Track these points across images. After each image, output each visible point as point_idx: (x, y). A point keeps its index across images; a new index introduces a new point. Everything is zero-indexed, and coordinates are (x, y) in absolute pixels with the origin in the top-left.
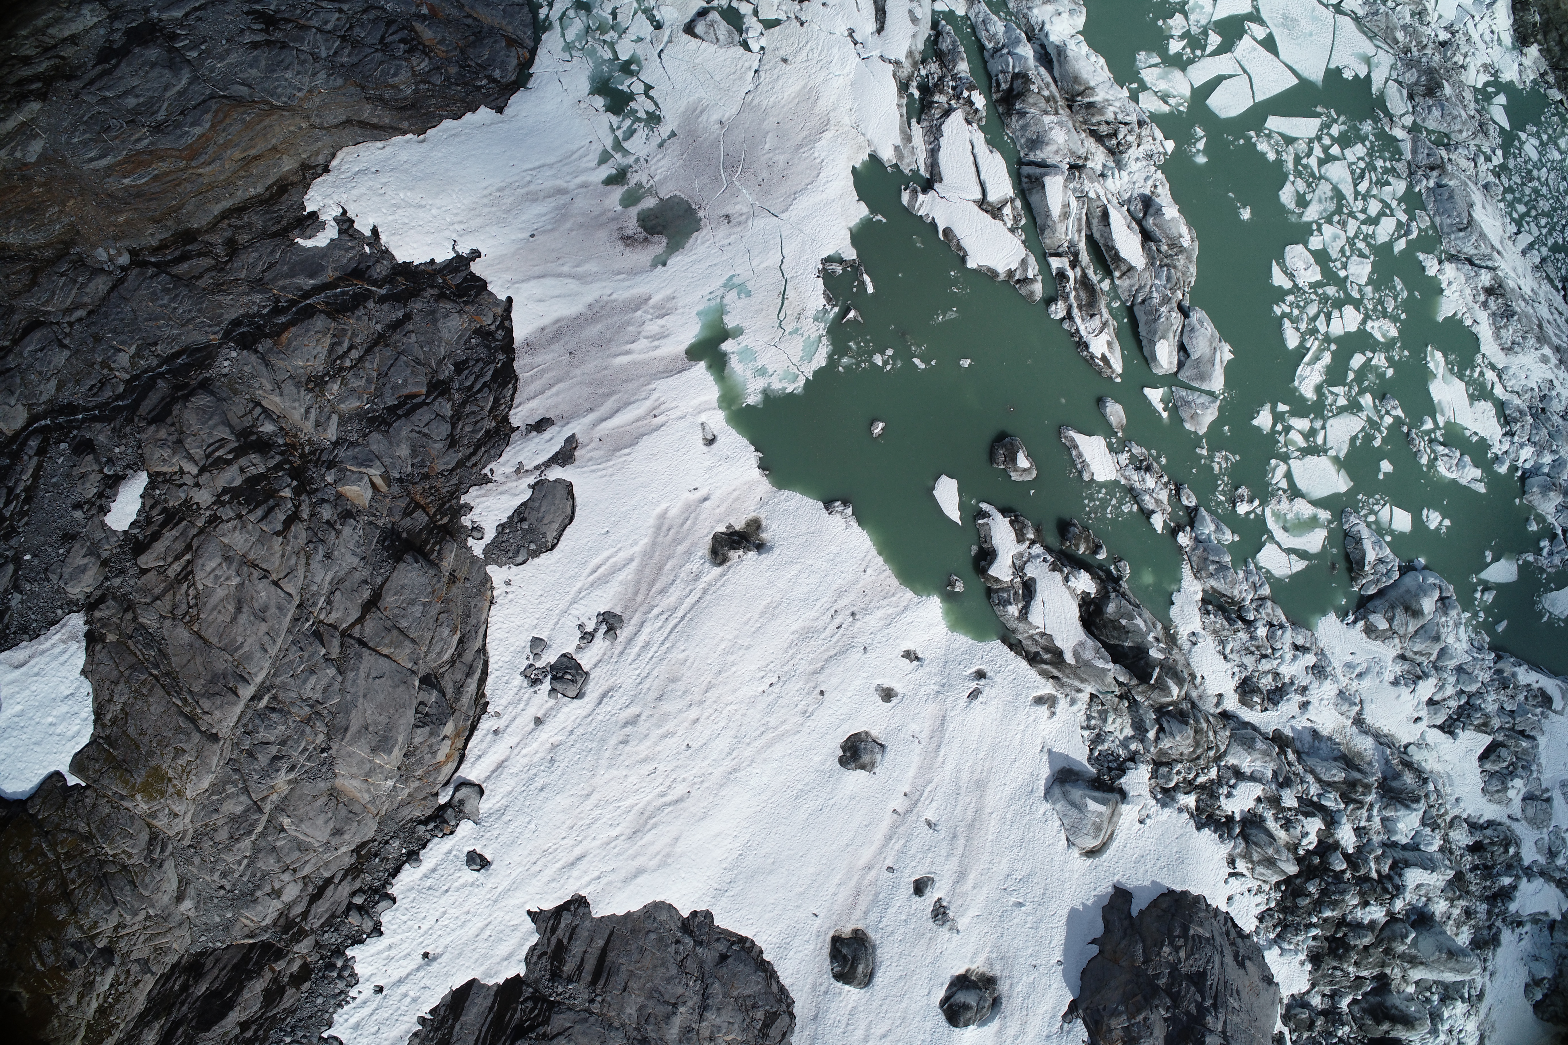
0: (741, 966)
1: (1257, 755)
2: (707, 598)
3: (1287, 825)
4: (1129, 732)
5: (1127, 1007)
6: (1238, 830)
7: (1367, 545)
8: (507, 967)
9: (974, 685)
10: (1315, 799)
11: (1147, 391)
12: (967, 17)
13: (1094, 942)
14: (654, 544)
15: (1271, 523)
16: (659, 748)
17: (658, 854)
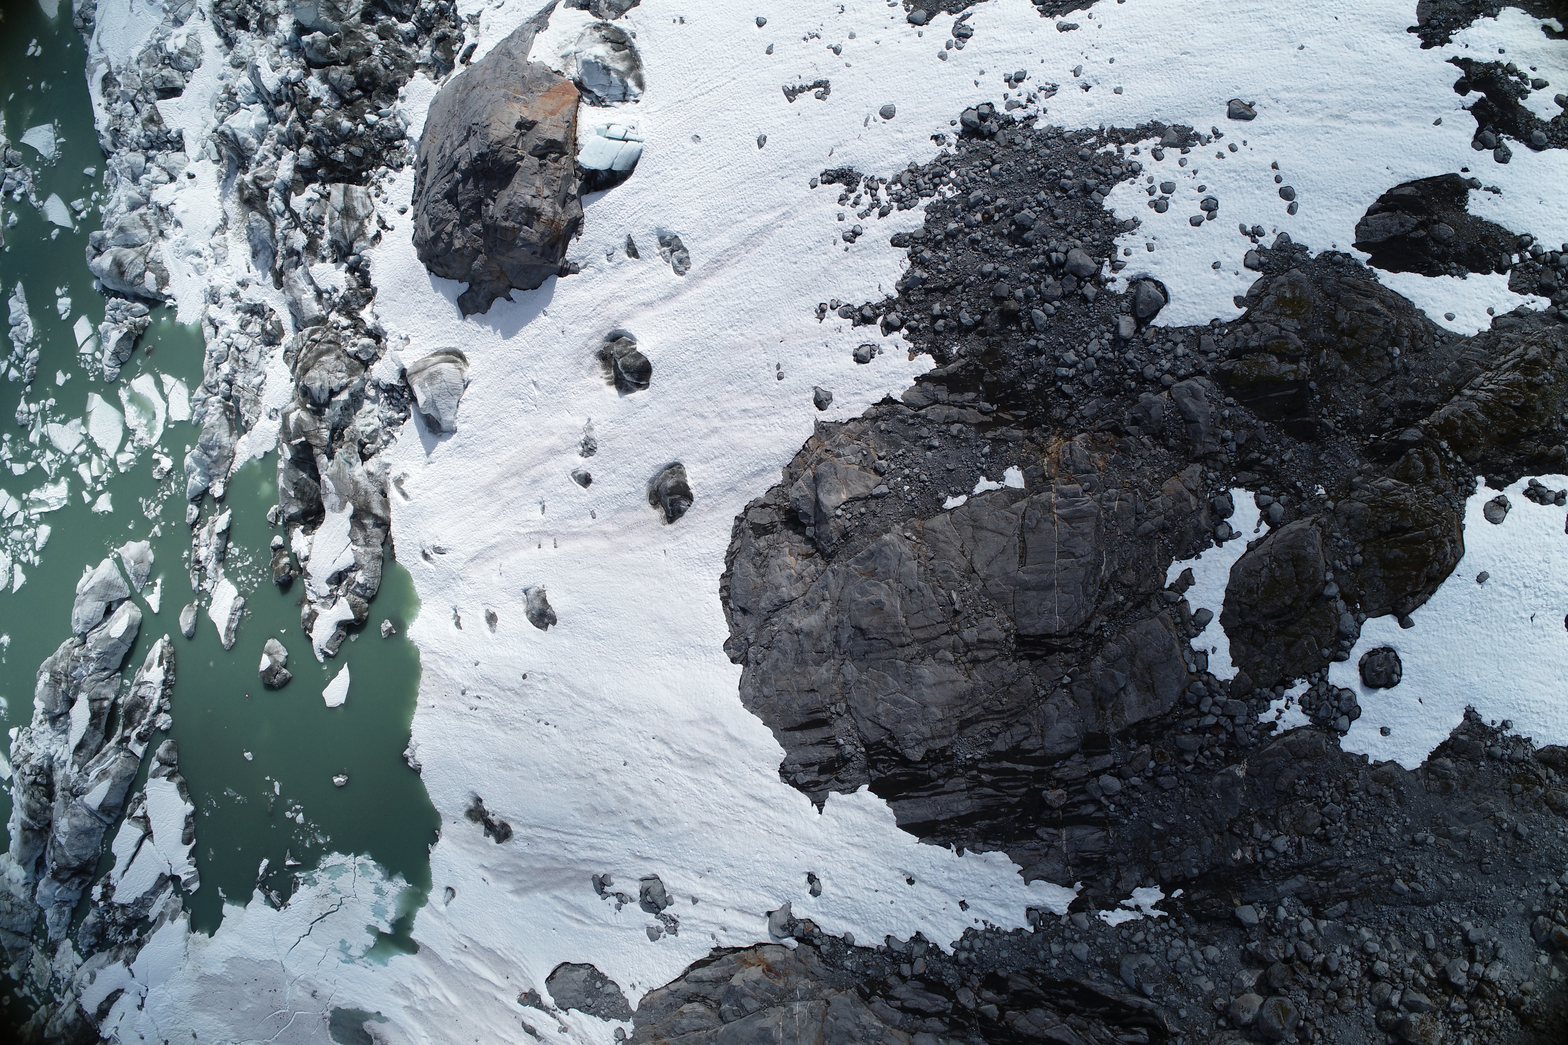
0: (738, 591)
1: (297, 293)
2: (532, 821)
3: (318, 221)
4: (367, 405)
5: (514, 239)
6: (351, 258)
7: (110, 346)
8: (870, 805)
9: (434, 556)
10: (287, 215)
11: (156, 609)
12: (68, 936)
13: (509, 299)
14: (537, 886)
15: (159, 431)
16: (641, 789)
17: (710, 731)
